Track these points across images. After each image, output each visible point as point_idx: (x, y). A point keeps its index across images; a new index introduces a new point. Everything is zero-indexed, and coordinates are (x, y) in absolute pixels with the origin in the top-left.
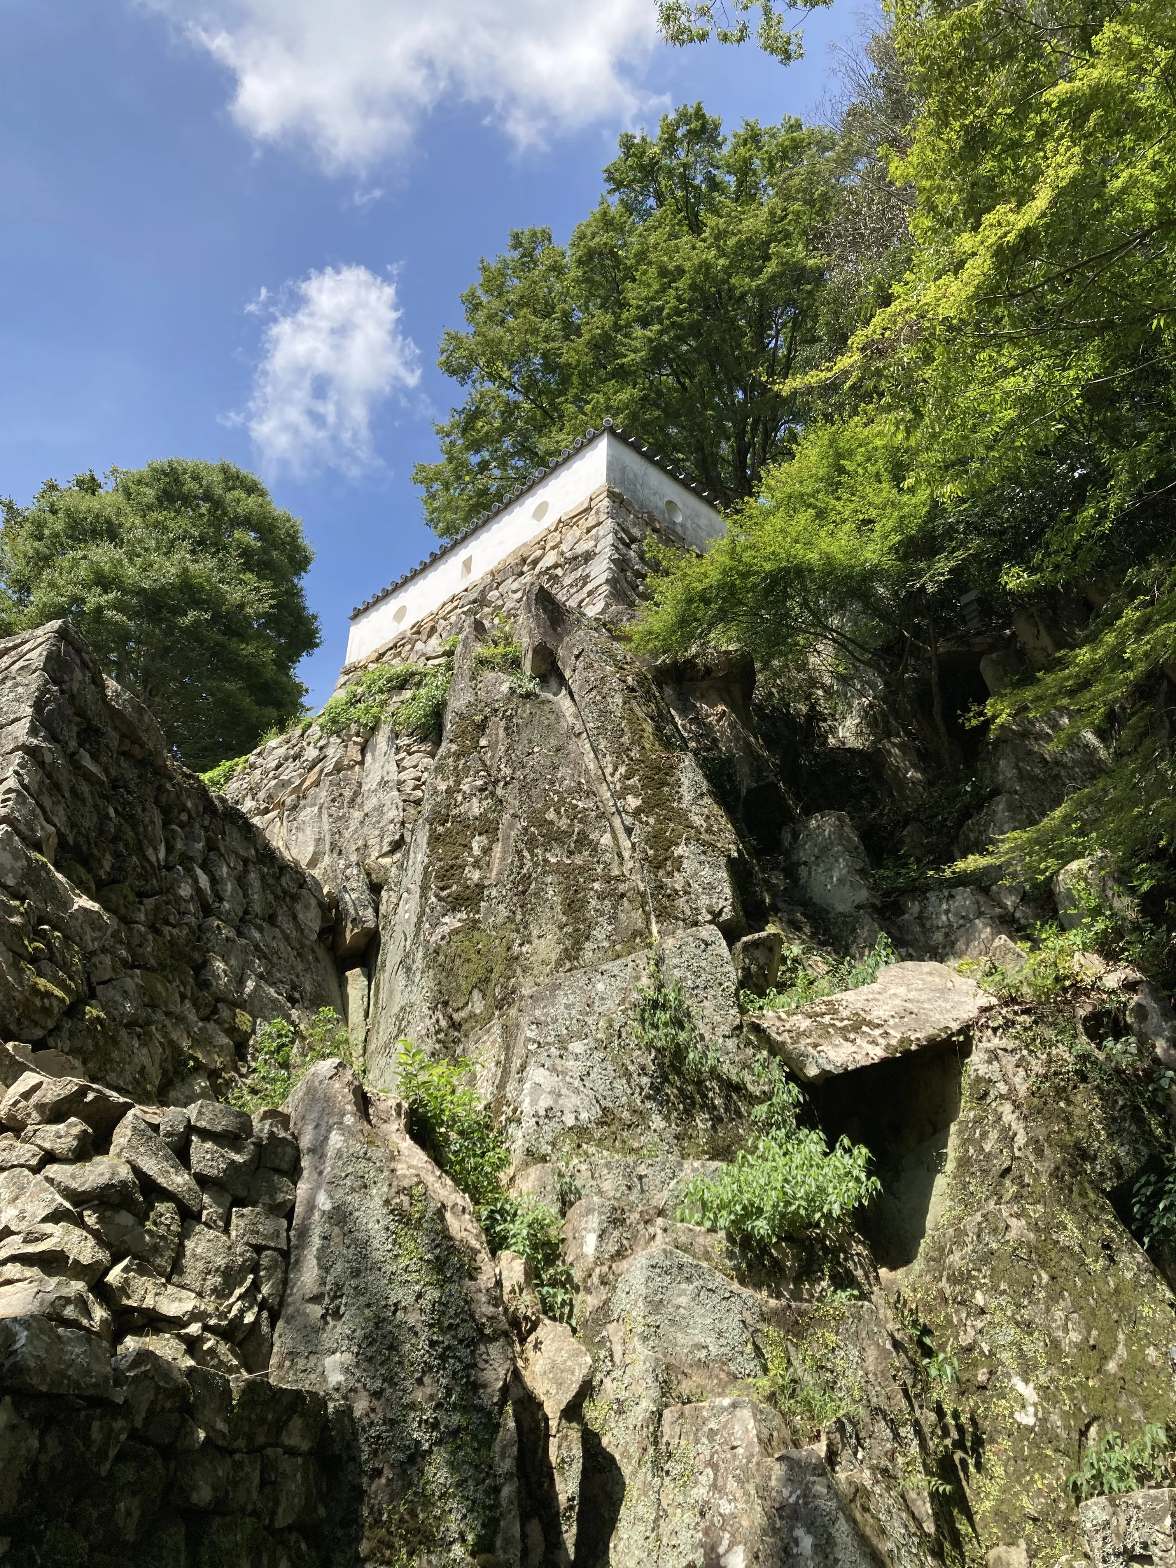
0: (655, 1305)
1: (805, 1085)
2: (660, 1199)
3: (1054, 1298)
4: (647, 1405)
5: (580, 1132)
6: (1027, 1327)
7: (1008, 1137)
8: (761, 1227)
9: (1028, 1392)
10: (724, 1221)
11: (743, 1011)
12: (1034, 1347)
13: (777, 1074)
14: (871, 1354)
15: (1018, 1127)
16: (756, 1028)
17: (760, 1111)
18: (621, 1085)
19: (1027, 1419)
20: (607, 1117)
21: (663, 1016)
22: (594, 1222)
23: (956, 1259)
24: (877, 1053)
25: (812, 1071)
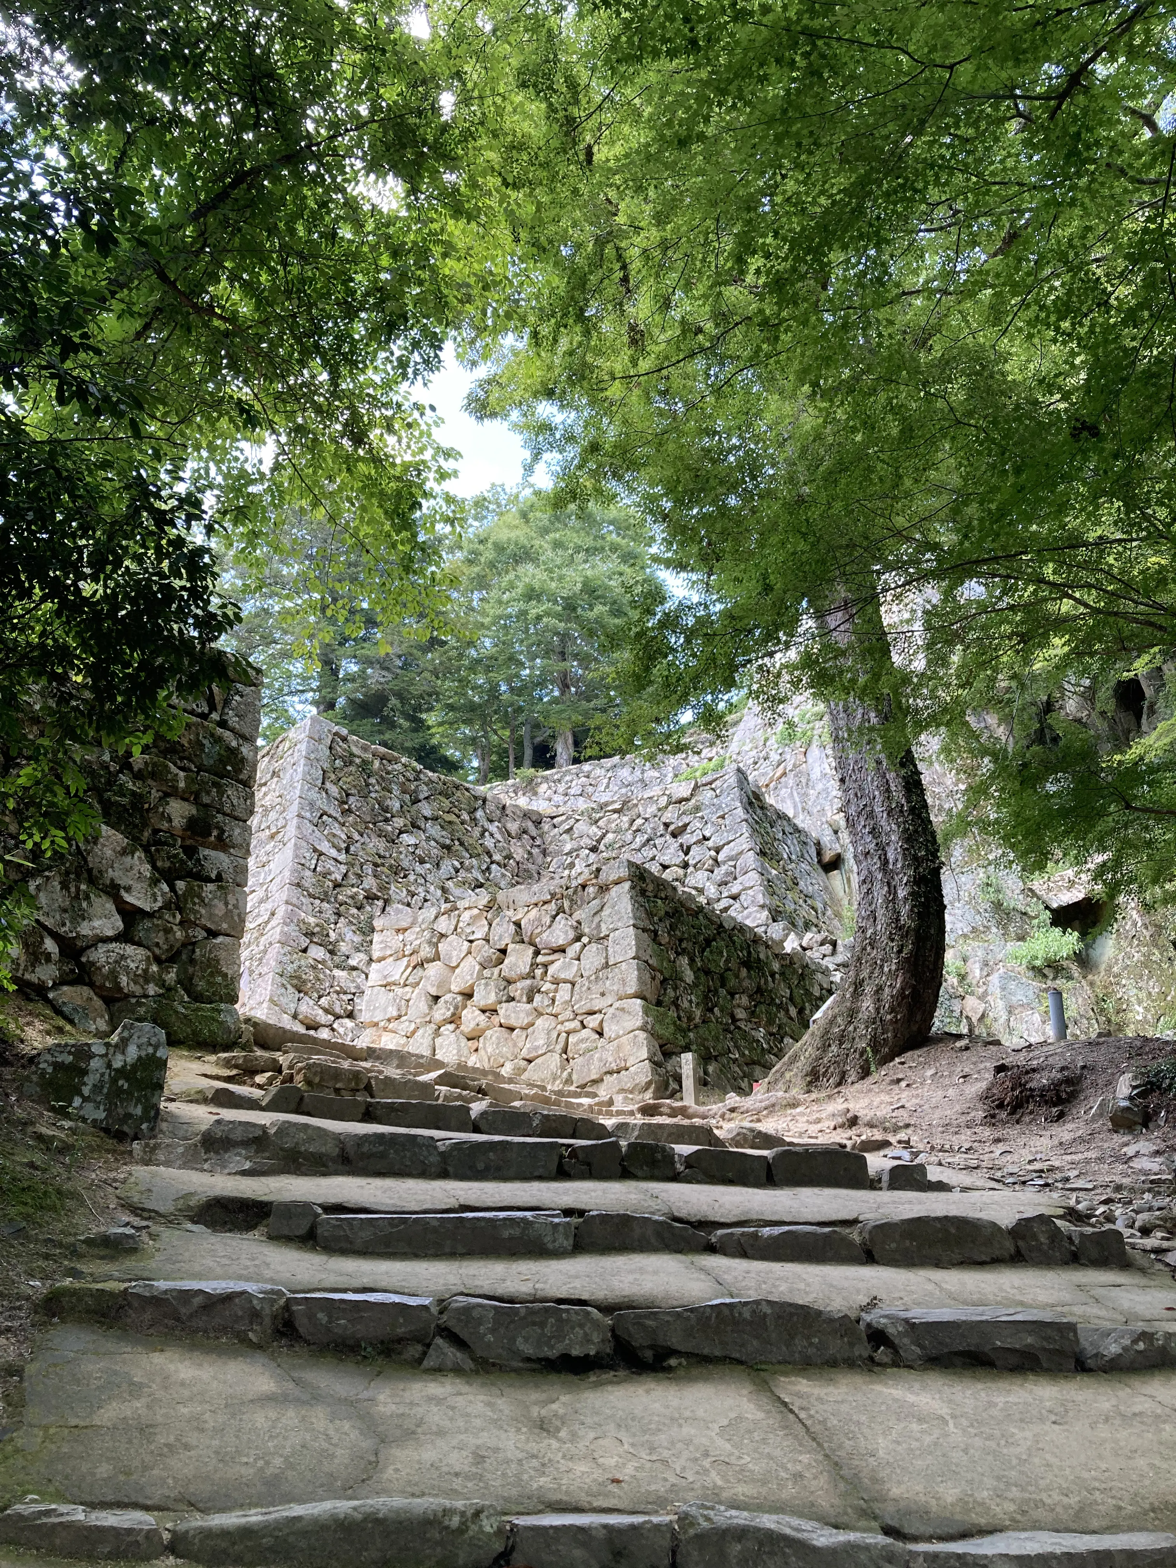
0: (1003, 989)
1: (1052, 911)
2: (1000, 956)
3: (1149, 979)
4: (1005, 1017)
5: (965, 936)
6: (1140, 989)
7: (1135, 924)
8: (1038, 963)
9: (1141, 1010)
10: (1024, 961)
11: (1025, 883)
12: (1143, 995)
13: (1042, 907)
14: (1080, 1000)
15: (1139, 920)
16: (1030, 890)
17: (1035, 922)
18: (978, 917)
19: (1139, 1018)
20: (974, 930)
21: (991, 890)
22: (977, 965)
23: (1115, 969)
24: (1081, 896)
25: (1055, 905)
